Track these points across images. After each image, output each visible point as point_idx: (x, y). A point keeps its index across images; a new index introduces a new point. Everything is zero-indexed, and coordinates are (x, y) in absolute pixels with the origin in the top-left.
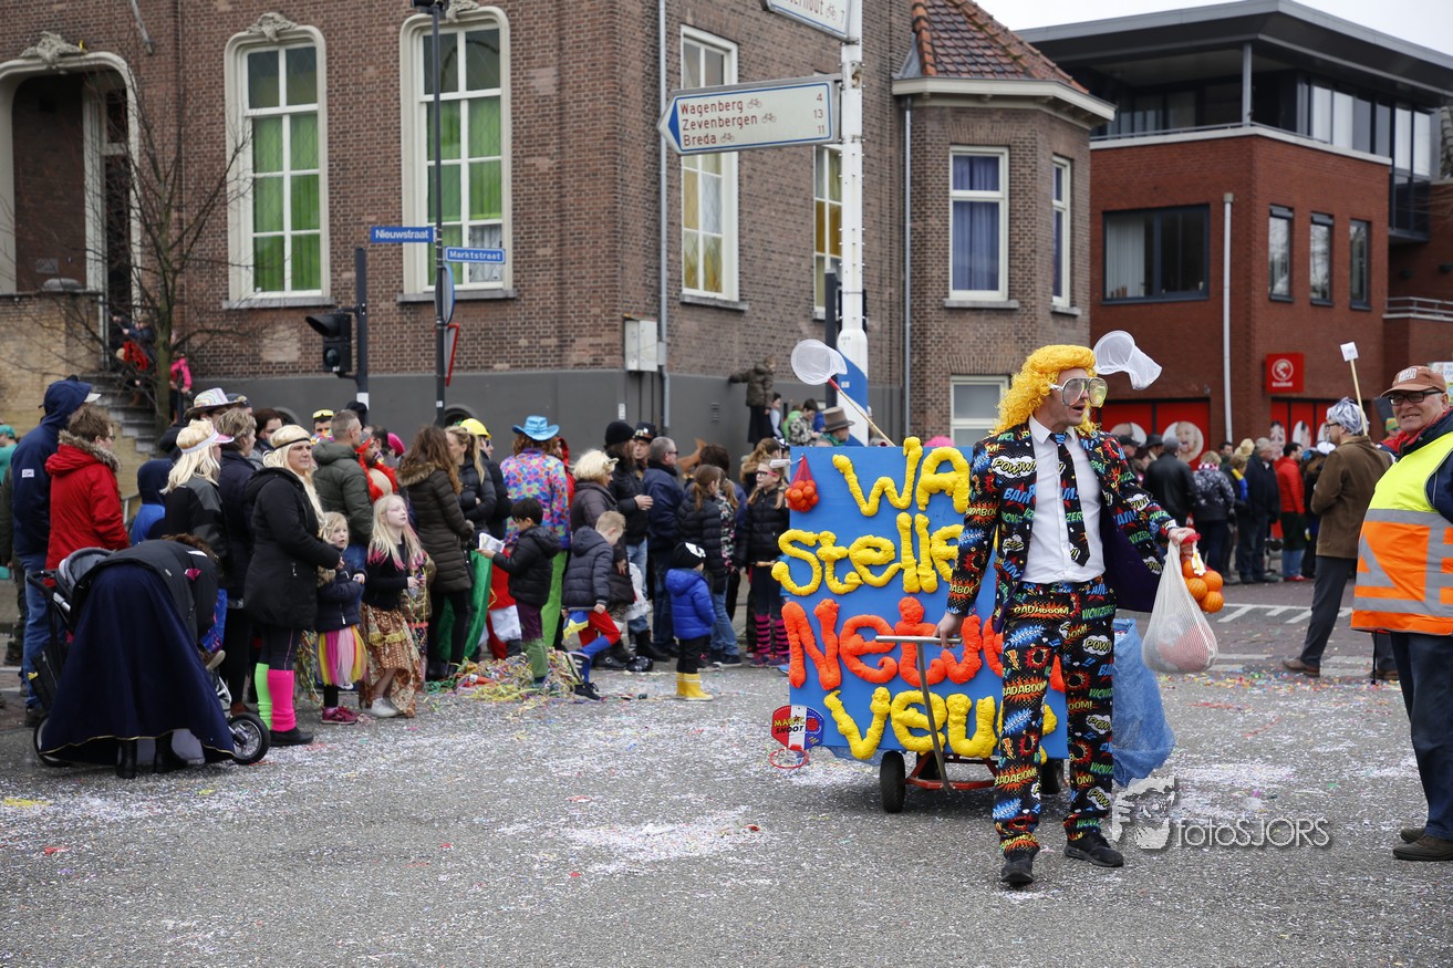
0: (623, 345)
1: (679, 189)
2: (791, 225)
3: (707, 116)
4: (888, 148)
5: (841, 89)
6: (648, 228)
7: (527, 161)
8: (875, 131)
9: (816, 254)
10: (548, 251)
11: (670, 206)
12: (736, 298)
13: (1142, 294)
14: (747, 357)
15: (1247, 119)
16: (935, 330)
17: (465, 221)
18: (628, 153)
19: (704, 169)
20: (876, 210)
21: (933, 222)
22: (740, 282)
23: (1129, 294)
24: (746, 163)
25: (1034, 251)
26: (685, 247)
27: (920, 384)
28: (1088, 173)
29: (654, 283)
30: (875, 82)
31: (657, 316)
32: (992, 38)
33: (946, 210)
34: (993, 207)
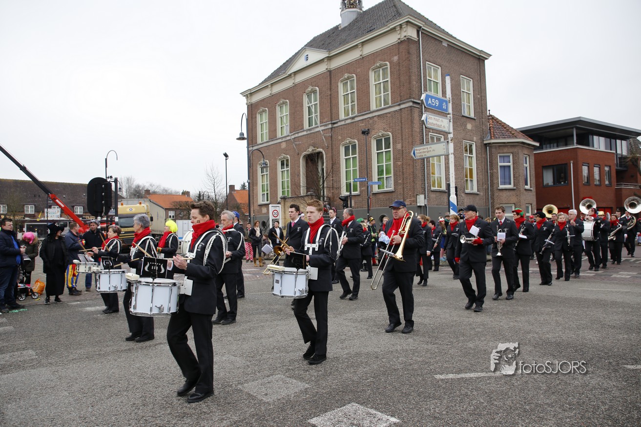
0: (417, 200)
1: (430, 166)
2: (459, 173)
3: (421, 151)
4: (483, 156)
5: (449, 143)
6: (422, 175)
7: (396, 163)
8: (480, 152)
9: (465, 179)
10: (401, 181)
11: (427, 170)
12: (445, 189)
13: (552, 184)
15: (575, 144)
16: (496, 194)
17: (385, 176)
19: (436, 160)
20: (481, 169)
21: (495, 170)
23: (550, 184)
25: (520, 176)
26: (432, 179)
28: (533, 158)
29: (424, 187)
30: (480, 141)
31: (425, 194)
32: (508, 130)
33: (498, 168)
34: (509, 167)
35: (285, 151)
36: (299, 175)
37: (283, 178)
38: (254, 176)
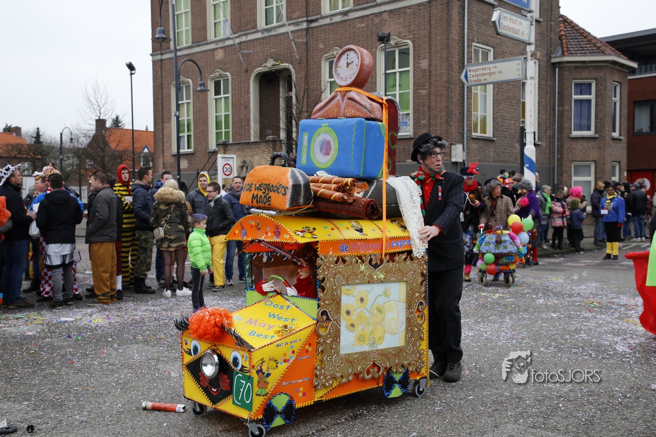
0: (451, 153)
1: (471, 99)
2: (513, 110)
3: (478, 73)
4: (549, 82)
5: (527, 60)
6: (460, 113)
7: (418, 91)
8: (545, 76)
9: (522, 120)
10: (425, 122)
11: (468, 105)
12: (492, 136)
13: (649, 131)
14: (495, 156)
16: (566, 145)
18: (453, 87)
19: (481, 91)
20: (544, 104)
21: (566, 107)
22: (493, 130)
23: (644, 131)
24: (496, 89)
25: (605, 116)
26: (473, 119)
27: (560, 165)
28: (627, 87)
29: (462, 131)
30: (545, 59)
31: (463, 143)
32: (590, 41)
33: (571, 103)
34: (589, 101)
35: (223, 65)
36: (247, 107)
37: (218, 110)
38: (164, 106)
